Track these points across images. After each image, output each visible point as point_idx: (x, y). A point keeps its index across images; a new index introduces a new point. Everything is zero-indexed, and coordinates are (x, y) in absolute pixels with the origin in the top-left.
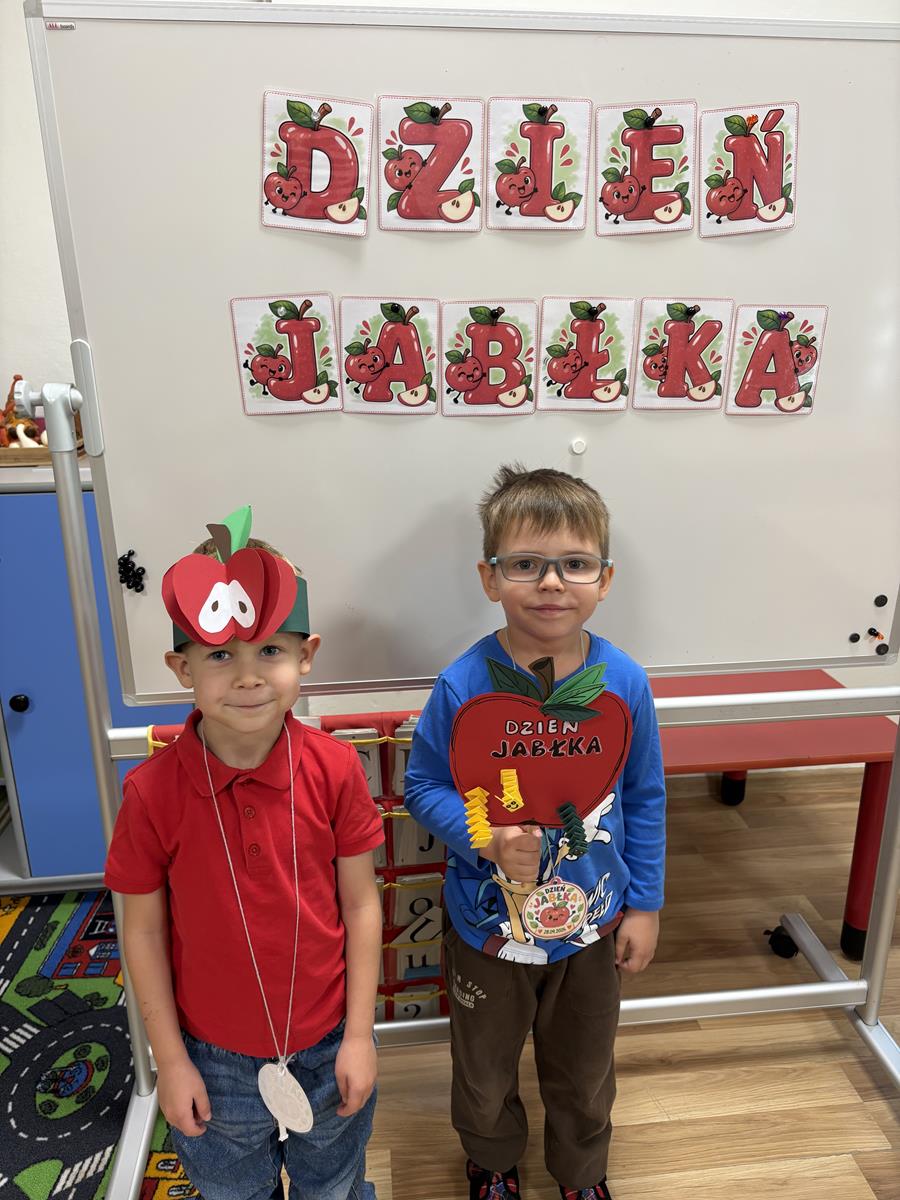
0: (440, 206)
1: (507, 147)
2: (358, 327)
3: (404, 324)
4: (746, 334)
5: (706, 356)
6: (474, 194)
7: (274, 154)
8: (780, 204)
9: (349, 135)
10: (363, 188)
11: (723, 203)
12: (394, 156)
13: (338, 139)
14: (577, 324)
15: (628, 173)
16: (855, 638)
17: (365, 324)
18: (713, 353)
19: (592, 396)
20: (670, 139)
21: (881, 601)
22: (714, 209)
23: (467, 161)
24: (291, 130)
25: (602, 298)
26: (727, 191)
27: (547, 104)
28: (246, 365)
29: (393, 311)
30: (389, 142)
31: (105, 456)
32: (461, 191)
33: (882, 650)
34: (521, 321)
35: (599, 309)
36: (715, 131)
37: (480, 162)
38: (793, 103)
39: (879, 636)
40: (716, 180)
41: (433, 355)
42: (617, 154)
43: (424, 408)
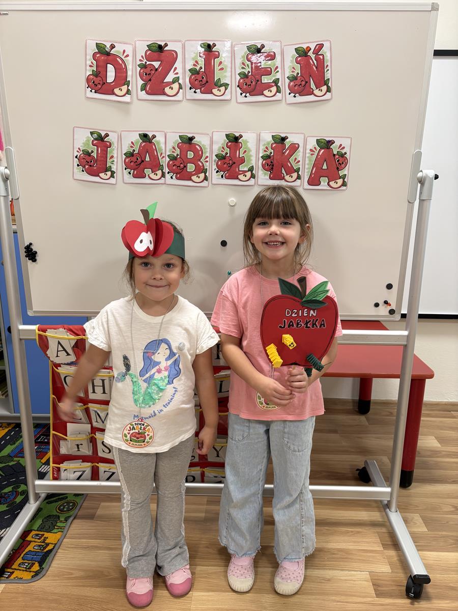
0: (164, 89)
1: (193, 62)
2: (129, 144)
3: (150, 143)
4: (311, 150)
5: (292, 160)
6: (179, 84)
7: (90, 66)
8: (324, 88)
9: (123, 57)
10: (129, 81)
11: (296, 88)
12: (143, 67)
13: (118, 59)
14: (229, 144)
15: (250, 74)
16: (377, 305)
17: (132, 143)
18: (296, 159)
19: (237, 178)
20: (270, 58)
21: (389, 287)
22: (292, 91)
23: (176, 69)
24: (98, 55)
25: (241, 132)
26: (298, 82)
27: (211, 43)
28: (76, 157)
29: (144, 136)
30: (140, 60)
31: (20, 199)
32: (173, 82)
33: (392, 312)
34: (202, 143)
35: (239, 137)
36: (291, 54)
37: (181, 70)
38: (327, 41)
39: (390, 305)
40: (292, 77)
41: (164, 157)
42: (245, 65)
43: (161, 181)
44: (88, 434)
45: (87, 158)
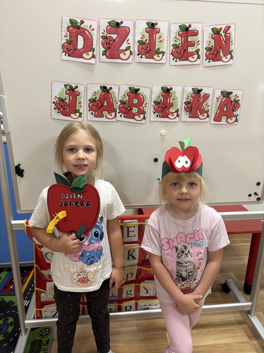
0: (119, 55)
1: (141, 36)
2: (92, 93)
3: (107, 93)
4: (217, 98)
5: (204, 105)
6: (130, 51)
8: (229, 56)
9: (90, 31)
10: (94, 48)
11: (211, 56)
12: (104, 38)
13: (86, 32)
14: (163, 94)
15: (180, 45)
16: (250, 195)
17: (95, 92)
18: (207, 104)
19: (168, 117)
20: (194, 35)
21: (258, 184)
22: (208, 58)
23: (128, 40)
24: (71, 28)
25: (172, 86)
26: (212, 52)
27: (154, 22)
28: (54, 103)
29: (104, 88)
30: (103, 33)
31: (10, 133)
32: (126, 50)
33: (258, 199)
34: (145, 94)
35: (170, 89)
36: (209, 32)
37: (132, 41)
38: (234, 24)
39: (258, 195)
40: (209, 48)
41: (117, 103)
42: (177, 39)
43: (114, 120)
45: (62, 103)
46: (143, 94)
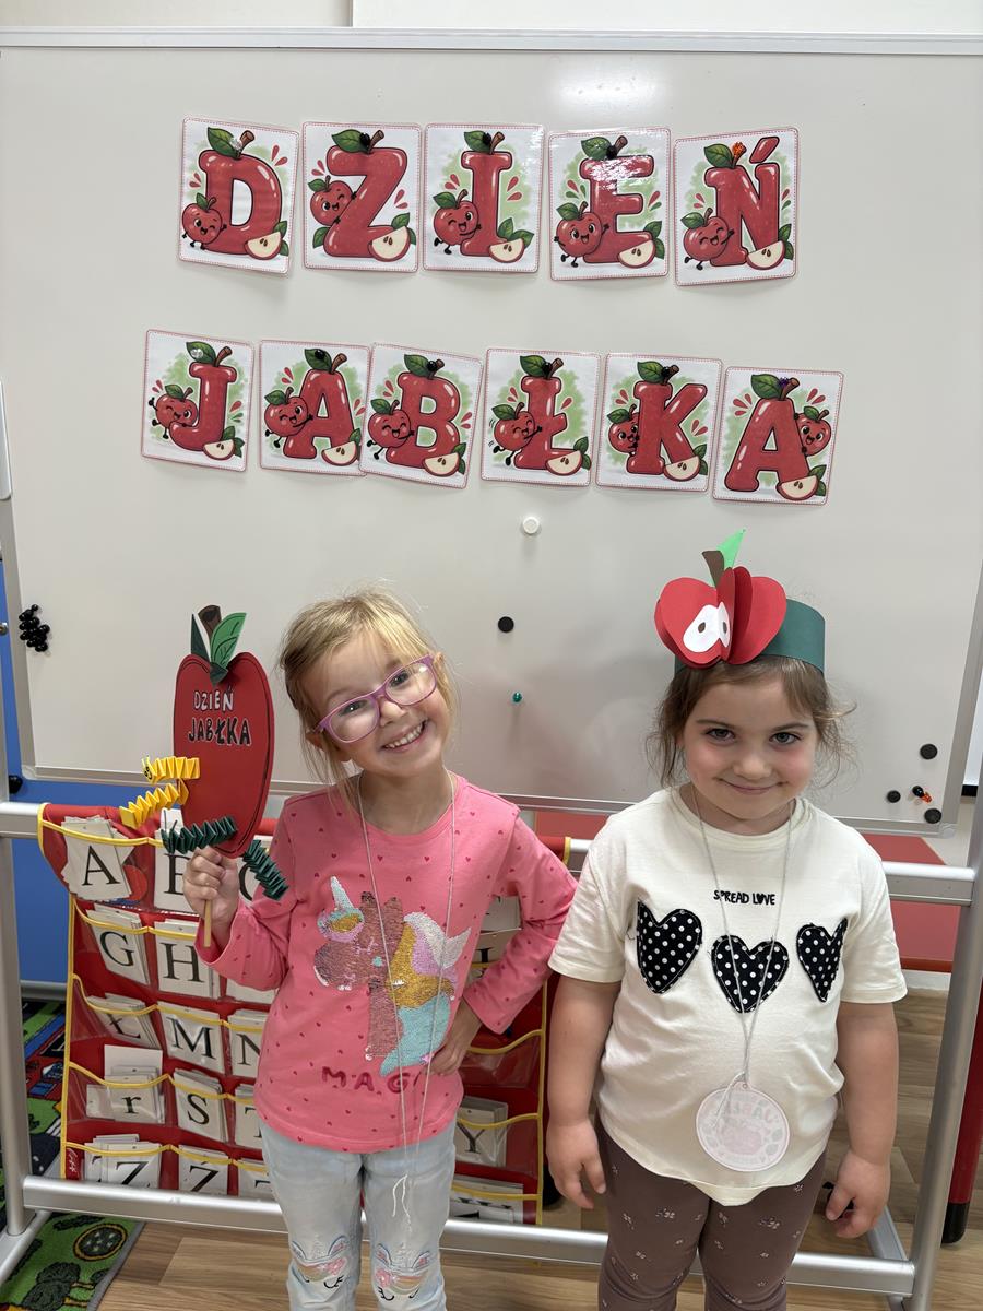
0: (371, 243)
1: (445, 178)
2: (279, 374)
3: (330, 373)
4: (737, 402)
5: (685, 426)
6: (409, 230)
7: (193, 184)
8: (777, 248)
9: (272, 165)
10: (286, 222)
11: (704, 246)
12: (321, 187)
13: (261, 169)
14: (529, 382)
15: (588, 209)
16: (894, 797)
17: (288, 371)
18: (696, 423)
19: (546, 467)
21: (929, 752)
22: (693, 252)
23: (401, 194)
24: (212, 158)
25: (561, 353)
26: (709, 232)
27: (493, 132)
28: (151, 403)
29: (318, 357)
30: (315, 172)
31: (13, 499)
32: (395, 226)
33: (933, 816)
34: (461, 380)
35: (554, 365)
36: (693, 162)
37: (416, 196)
38: (790, 129)
39: (929, 800)
40: (695, 219)
41: (363, 410)
42: (575, 188)
43: (352, 469)
44: (154, 1075)
45: (177, 406)
46: (457, 382)
